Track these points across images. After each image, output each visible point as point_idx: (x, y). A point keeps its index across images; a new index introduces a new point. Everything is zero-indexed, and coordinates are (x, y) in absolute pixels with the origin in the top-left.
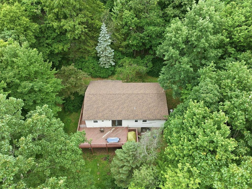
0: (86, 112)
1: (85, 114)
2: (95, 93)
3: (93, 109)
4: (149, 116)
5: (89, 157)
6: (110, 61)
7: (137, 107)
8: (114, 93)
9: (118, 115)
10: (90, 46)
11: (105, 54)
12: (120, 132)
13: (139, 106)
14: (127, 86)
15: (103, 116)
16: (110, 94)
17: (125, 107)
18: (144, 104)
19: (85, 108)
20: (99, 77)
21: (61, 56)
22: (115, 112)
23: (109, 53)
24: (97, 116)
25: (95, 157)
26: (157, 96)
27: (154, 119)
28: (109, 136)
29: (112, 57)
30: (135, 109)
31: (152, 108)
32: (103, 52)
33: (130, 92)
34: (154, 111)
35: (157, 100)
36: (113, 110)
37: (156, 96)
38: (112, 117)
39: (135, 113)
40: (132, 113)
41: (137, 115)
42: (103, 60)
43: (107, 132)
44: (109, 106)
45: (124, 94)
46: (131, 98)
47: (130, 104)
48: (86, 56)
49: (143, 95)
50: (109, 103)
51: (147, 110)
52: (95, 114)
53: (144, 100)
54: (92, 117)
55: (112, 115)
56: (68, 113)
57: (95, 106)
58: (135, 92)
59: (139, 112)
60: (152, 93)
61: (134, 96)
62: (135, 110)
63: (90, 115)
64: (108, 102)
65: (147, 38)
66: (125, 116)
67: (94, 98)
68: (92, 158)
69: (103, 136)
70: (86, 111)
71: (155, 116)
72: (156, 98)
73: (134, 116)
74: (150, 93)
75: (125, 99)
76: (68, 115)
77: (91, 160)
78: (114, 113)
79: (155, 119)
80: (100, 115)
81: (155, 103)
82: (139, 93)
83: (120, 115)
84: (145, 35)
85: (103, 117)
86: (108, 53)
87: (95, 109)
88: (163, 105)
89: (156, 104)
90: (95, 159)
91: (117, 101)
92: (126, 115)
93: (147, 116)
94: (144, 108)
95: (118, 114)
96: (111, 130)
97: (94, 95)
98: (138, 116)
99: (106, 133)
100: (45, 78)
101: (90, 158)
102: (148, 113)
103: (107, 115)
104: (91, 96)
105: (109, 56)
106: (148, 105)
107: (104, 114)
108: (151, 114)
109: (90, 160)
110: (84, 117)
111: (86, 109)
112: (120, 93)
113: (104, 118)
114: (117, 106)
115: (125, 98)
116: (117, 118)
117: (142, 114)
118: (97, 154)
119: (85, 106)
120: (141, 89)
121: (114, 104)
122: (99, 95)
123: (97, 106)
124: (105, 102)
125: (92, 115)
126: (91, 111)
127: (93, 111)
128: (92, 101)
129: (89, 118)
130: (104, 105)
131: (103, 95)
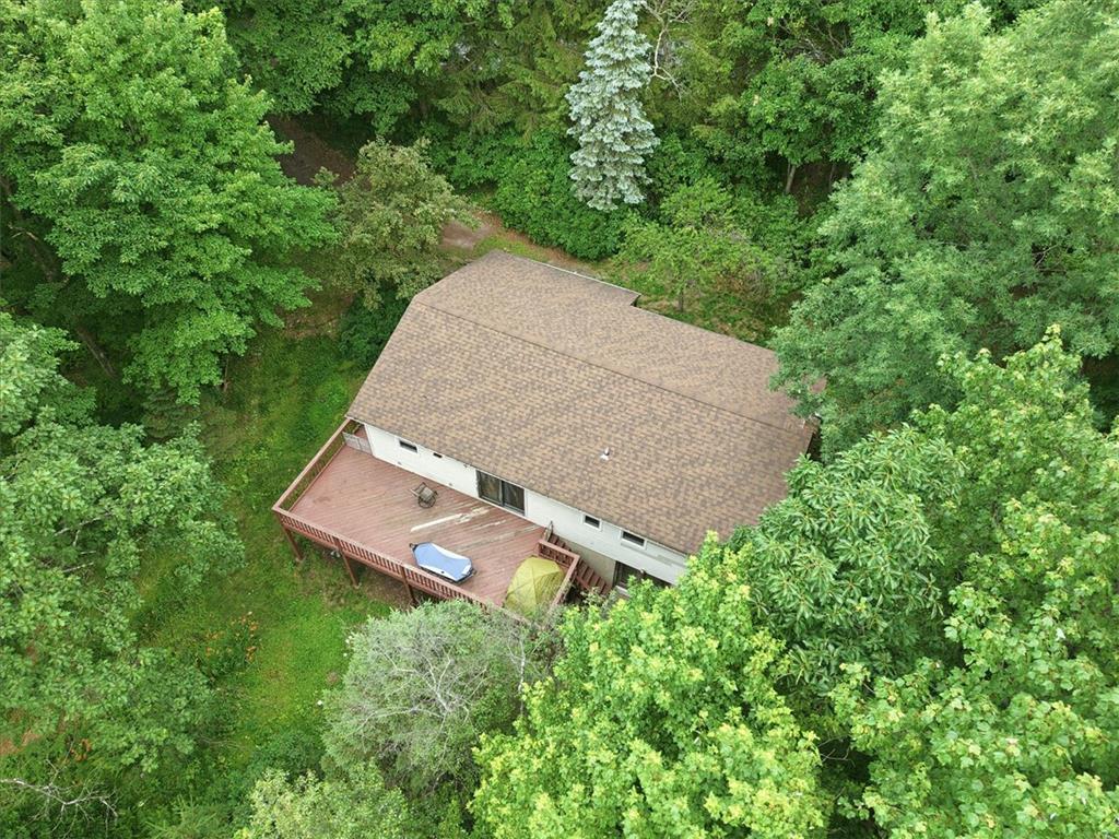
0: (377, 386)
1: (372, 393)
2: (457, 313)
3: (415, 384)
4: (656, 521)
5: (334, 589)
6: (622, 178)
7: (617, 453)
8: (543, 342)
9: (510, 452)
10: (552, 77)
11: (603, 134)
12: (501, 537)
13: (635, 452)
14: (639, 329)
15: (441, 431)
16: (524, 341)
17: (559, 431)
18: (666, 454)
19: (384, 365)
20: (555, 244)
21: (413, 95)
22: (501, 434)
23: (625, 134)
24: (415, 420)
25: (357, 603)
26: (759, 435)
27: (676, 546)
28: (442, 536)
29: (635, 161)
30: (604, 457)
31: (698, 491)
32: (594, 121)
33: (626, 364)
34: (698, 506)
35: (747, 459)
37: (747, 434)
38: (478, 451)
39: (596, 476)
40: (578, 474)
41: (600, 491)
42: (586, 162)
43: (447, 512)
44: (492, 397)
45: (591, 365)
46: (611, 396)
47: (594, 426)
48: (529, 127)
49: (683, 402)
50: (496, 383)
51: (665, 487)
52: (411, 409)
53: (677, 433)
54: (392, 418)
55: (480, 445)
56: (347, 364)
57: (429, 373)
58: (652, 374)
59: (619, 481)
60: (736, 407)
61: (633, 394)
62: (602, 461)
63: (389, 406)
64: (496, 374)
65: (845, 97)
66: (537, 473)
67: (441, 335)
68: (342, 601)
69: (418, 522)
70: (379, 381)
71: (690, 535)
72: (746, 444)
73: (583, 493)
74: (728, 406)
75: (582, 389)
76: (344, 374)
77: (334, 607)
78: (499, 438)
79: (682, 548)
80: (432, 421)
81: (725, 465)
82: (669, 383)
83: (520, 461)
84: (840, 75)
85: (437, 438)
86: (617, 134)
87: (424, 386)
88: (763, 495)
89: (726, 476)
90: (350, 609)
91: (539, 387)
92: (548, 473)
93: (647, 517)
94: (651, 472)
95: (513, 452)
96: (467, 510)
97: (447, 320)
98: (604, 500)
99: (436, 516)
100: (215, 160)
101: (333, 595)
102: (662, 502)
103: (461, 433)
104: (432, 319)
105: (616, 148)
106: (684, 465)
107: (451, 424)
108: (673, 517)
109: (331, 604)
110: (360, 401)
111: (385, 369)
112: (569, 352)
113: (439, 442)
114: (528, 411)
115: (583, 386)
116: (500, 468)
117: (627, 497)
118: (371, 594)
119: (387, 357)
120: (700, 369)
121: (517, 397)
122: (471, 328)
123: (441, 374)
124: (481, 371)
125: (396, 407)
126: (400, 390)
127: (409, 394)
128: (426, 342)
129: (380, 417)
130: (469, 384)
131: (487, 333)
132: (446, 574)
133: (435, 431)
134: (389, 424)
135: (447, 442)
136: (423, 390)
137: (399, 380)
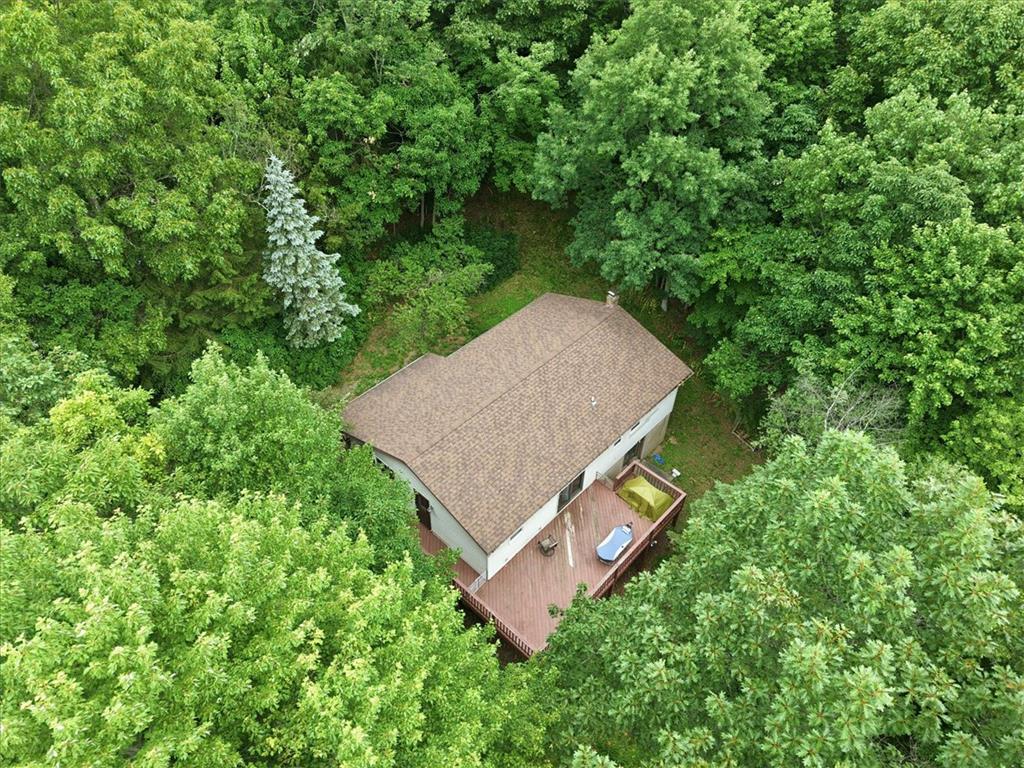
0: (474, 521)
1: (479, 528)
2: (438, 439)
3: (486, 493)
4: (644, 398)
7: (595, 396)
8: (492, 397)
13: (597, 386)
15: (533, 488)
16: (486, 407)
17: (565, 419)
18: (603, 373)
19: (458, 509)
22: (553, 453)
24: (517, 505)
27: (662, 396)
30: (594, 404)
31: (632, 370)
33: (531, 362)
34: (642, 375)
35: (622, 339)
36: (543, 452)
37: (607, 330)
39: (605, 414)
40: (600, 422)
41: (617, 418)
43: (562, 540)
44: (522, 446)
45: (526, 379)
46: (554, 379)
47: (570, 398)
49: (574, 347)
50: (511, 439)
51: (625, 384)
52: (506, 504)
53: (593, 361)
54: (508, 521)
55: (556, 470)
57: (481, 478)
59: (613, 403)
60: (587, 327)
61: (557, 368)
62: (596, 406)
63: (496, 519)
64: (504, 436)
67: (451, 457)
69: (565, 561)
70: (470, 518)
71: (657, 387)
72: (613, 334)
75: (541, 392)
78: (556, 456)
79: (664, 394)
80: (523, 494)
81: (622, 350)
87: (490, 487)
88: (645, 344)
89: (629, 353)
91: (527, 415)
92: (593, 438)
93: (641, 402)
94: (613, 386)
95: (570, 453)
96: (564, 526)
97: (440, 447)
99: (564, 547)
102: (634, 389)
103: (541, 478)
104: (433, 458)
106: (615, 368)
107: (531, 482)
108: (644, 389)
110: (482, 539)
112: (510, 386)
113: (542, 496)
114: (543, 430)
115: (539, 390)
117: (625, 405)
119: (452, 504)
121: (529, 431)
122: (456, 435)
123: (486, 471)
124: (497, 444)
125: (500, 515)
126: (486, 506)
127: (493, 500)
128: (452, 470)
129: (503, 530)
130: (504, 457)
131: (466, 427)
132: (625, 545)
133: (532, 495)
134: (512, 525)
135: (546, 490)
136: (493, 490)
137: (477, 503)
